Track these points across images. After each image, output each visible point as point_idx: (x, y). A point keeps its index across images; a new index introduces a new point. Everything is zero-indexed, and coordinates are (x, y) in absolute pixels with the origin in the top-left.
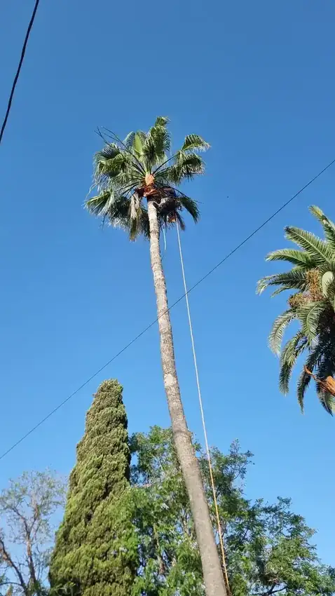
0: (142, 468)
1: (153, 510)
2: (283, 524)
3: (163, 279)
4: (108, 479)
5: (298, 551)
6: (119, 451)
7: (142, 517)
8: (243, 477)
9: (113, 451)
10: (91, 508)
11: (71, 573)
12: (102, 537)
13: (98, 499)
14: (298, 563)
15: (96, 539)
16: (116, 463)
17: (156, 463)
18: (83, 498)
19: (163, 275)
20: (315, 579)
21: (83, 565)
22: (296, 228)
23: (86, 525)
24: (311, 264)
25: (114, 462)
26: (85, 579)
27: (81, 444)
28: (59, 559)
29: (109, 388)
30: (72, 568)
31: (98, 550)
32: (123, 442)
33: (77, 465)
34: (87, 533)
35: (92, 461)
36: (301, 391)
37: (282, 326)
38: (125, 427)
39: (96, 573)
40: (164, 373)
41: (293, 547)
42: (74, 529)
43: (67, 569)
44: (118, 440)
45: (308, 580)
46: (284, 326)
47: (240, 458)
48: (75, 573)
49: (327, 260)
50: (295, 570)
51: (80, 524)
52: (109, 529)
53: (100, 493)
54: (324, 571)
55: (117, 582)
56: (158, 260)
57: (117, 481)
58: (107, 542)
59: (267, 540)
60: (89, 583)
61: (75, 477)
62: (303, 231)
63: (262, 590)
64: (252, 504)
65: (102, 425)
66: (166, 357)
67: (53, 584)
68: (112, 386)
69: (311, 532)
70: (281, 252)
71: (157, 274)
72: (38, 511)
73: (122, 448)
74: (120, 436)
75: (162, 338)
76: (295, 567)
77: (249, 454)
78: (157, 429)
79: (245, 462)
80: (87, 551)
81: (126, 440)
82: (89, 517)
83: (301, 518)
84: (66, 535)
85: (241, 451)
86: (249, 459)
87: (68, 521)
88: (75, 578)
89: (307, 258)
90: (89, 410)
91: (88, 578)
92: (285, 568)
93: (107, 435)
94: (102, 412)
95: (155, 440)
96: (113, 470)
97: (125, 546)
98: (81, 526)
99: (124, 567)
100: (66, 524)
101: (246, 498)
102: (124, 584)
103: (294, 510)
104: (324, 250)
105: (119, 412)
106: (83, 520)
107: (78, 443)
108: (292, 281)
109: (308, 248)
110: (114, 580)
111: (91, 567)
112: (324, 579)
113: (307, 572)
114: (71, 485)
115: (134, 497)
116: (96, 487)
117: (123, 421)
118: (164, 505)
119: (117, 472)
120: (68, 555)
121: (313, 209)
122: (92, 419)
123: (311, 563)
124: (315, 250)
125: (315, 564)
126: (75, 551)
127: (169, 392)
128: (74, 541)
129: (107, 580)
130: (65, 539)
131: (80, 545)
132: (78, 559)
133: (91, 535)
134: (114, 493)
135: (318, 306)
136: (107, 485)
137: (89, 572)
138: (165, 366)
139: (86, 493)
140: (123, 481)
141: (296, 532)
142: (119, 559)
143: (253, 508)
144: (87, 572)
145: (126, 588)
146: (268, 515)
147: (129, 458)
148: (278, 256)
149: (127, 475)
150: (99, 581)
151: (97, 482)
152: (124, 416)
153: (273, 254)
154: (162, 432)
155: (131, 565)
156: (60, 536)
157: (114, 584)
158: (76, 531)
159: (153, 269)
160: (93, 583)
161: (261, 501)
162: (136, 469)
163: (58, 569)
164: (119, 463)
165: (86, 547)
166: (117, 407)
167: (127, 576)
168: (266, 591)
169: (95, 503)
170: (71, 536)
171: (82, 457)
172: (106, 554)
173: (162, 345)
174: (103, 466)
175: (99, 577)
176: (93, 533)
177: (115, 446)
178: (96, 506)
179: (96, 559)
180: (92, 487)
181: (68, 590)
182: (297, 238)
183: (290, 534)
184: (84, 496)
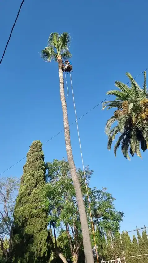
0: (50, 176)
1: (55, 192)
2: (104, 196)
3: (66, 105)
4: (37, 180)
5: (108, 206)
6: (41, 169)
7: (50, 195)
8: (89, 179)
9: (39, 169)
10: (30, 191)
11: (23, 214)
12: (35, 201)
13: (33, 188)
14: (108, 210)
15: (32, 202)
16: (40, 174)
17: (55, 174)
18: (27, 187)
19: (66, 103)
20: (114, 216)
21: (27, 211)
22: (120, 82)
23: (28, 197)
24: (125, 98)
25: (39, 174)
26: (28, 216)
27: (25, 166)
28: (18, 210)
29: (36, 144)
30: (23, 212)
31: (33, 206)
32: (43, 166)
33: (24, 175)
34: (29, 200)
35: (30, 173)
36: (116, 149)
37: (111, 124)
38: (43, 160)
39: (33, 214)
40: (66, 144)
41: (107, 205)
42: (23, 198)
43: (21, 213)
44: (41, 165)
45: (111, 216)
46: (111, 123)
47: (89, 173)
48: (24, 214)
49: (131, 96)
50: (107, 212)
51: (25, 197)
52: (37, 199)
53: (34, 185)
54: (117, 213)
55: (40, 217)
56: (63, 96)
57: (40, 181)
58: (37, 203)
59: (97, 202)
60: (30, 218)
61: (23, 179)
62: (123, 84)
63: (94, 219)
64: (92, 189)
65: (34, 159)
66: (67, 138)
67: (15, 218)
68: (38, 143)
69: (113, 199)
70: (112, 91)
71: (63, 102)
72: (8, 192)
73: (42, 168)
74: (42, 164)
75: (66, 131)
76: (107, 211)
77: (92, 171)
78: (56, 160)
79: (91, 174)
80: (29, 206)
81: (44, 165)
82: (29, 194)
83: (110, 195)
84: (20, 201)
85: (89, 170)
86: (92, 173)
87: (21, 195)
88: (24, 216)
89: (123, 95)
90: (28, 153)
91: (29, 216)
92: (103, 212)
93: (36, 163)
94: (34, 154)
95: (55, 165)
96: (39, 177)
97: (44, 205)
98: (26, 197)
99: (43, 212)
100: (20, 197)
101: (90, 187)
102: (43, 218)
103: (107, 191)
104: (130, 92)
105: (41, 154)
106: (27, 195)
107: (24, 165)
108: (116, 105)
109: (124, 91)
110: (39, 217)
111: (31, 212)
112: (117, 216)
113: (111, 214)
114: (21, 182)
115: (48, 187)
116: (32, 183)
117: (43, 157)
118: (59, 190)
119: (40, 177)
120: (21, 208)
121: (127, 74)
122: (29, 157)
123: (113, 210)
124: (127, 92)
125: (114, 210)
126: (24, 206)
127: (68, 152)
128: (23, 203)
129: (37, 216)
130: (20, 202)
131: (26, 204)
132: (25, 209)
133: (30, 201)
134: (39, 185)
135: (126, 117)
136: (36, 182)
137: (30, 214)
138: (66, 141)
139: (28, 185)
140: (43, 181)
141: (108, 199)
142: (41, 209)
143: (92, 190)
144: (29, 214)
145: (44, 219)
146: (98, 193)
147: (45, 172)
148: (111, 93)
149: (44, 178)
150: (34, 217)
151: (33, 181)
152: (43, 156)
153: (109, 92)
154: (58, 162)
155: (47, 211)
156: (18, 201)
157: (39, 218)
158: (24, 199)
159: (62, 100)
160: (31, 218)
161: (95, 188)
162: (47, 176)
163: (17, 213)
164: (41, 174)
165: (29, 205)
166: (40, 152)
167: (44, 215)
168: (95, 220)
169: (32, 189)
170: (22, 201)
171: (25, 171)
172: (36, 207)
173: (66, 133)
174: (35, 175)
175: (34, 216)
176: (31, 200)
177: (39, 167)
178: (32, 190)
179: (32, 209)
180: (30, 183)
181: (23, 220)
182: (120, 86)
183: (105, 200)
184: (27, 186)
